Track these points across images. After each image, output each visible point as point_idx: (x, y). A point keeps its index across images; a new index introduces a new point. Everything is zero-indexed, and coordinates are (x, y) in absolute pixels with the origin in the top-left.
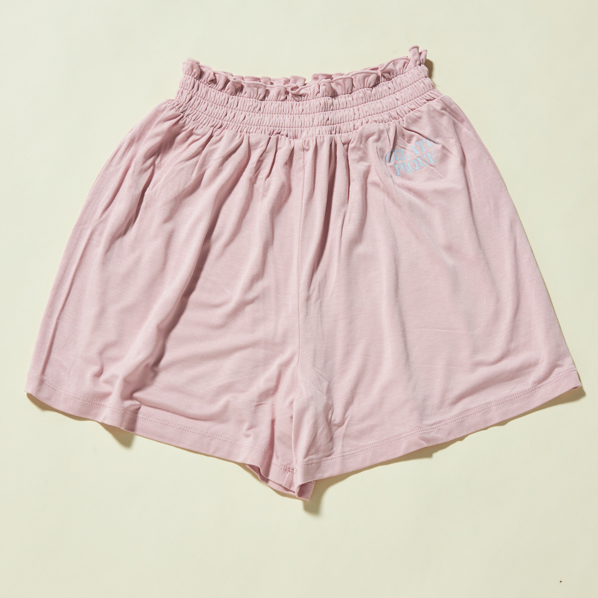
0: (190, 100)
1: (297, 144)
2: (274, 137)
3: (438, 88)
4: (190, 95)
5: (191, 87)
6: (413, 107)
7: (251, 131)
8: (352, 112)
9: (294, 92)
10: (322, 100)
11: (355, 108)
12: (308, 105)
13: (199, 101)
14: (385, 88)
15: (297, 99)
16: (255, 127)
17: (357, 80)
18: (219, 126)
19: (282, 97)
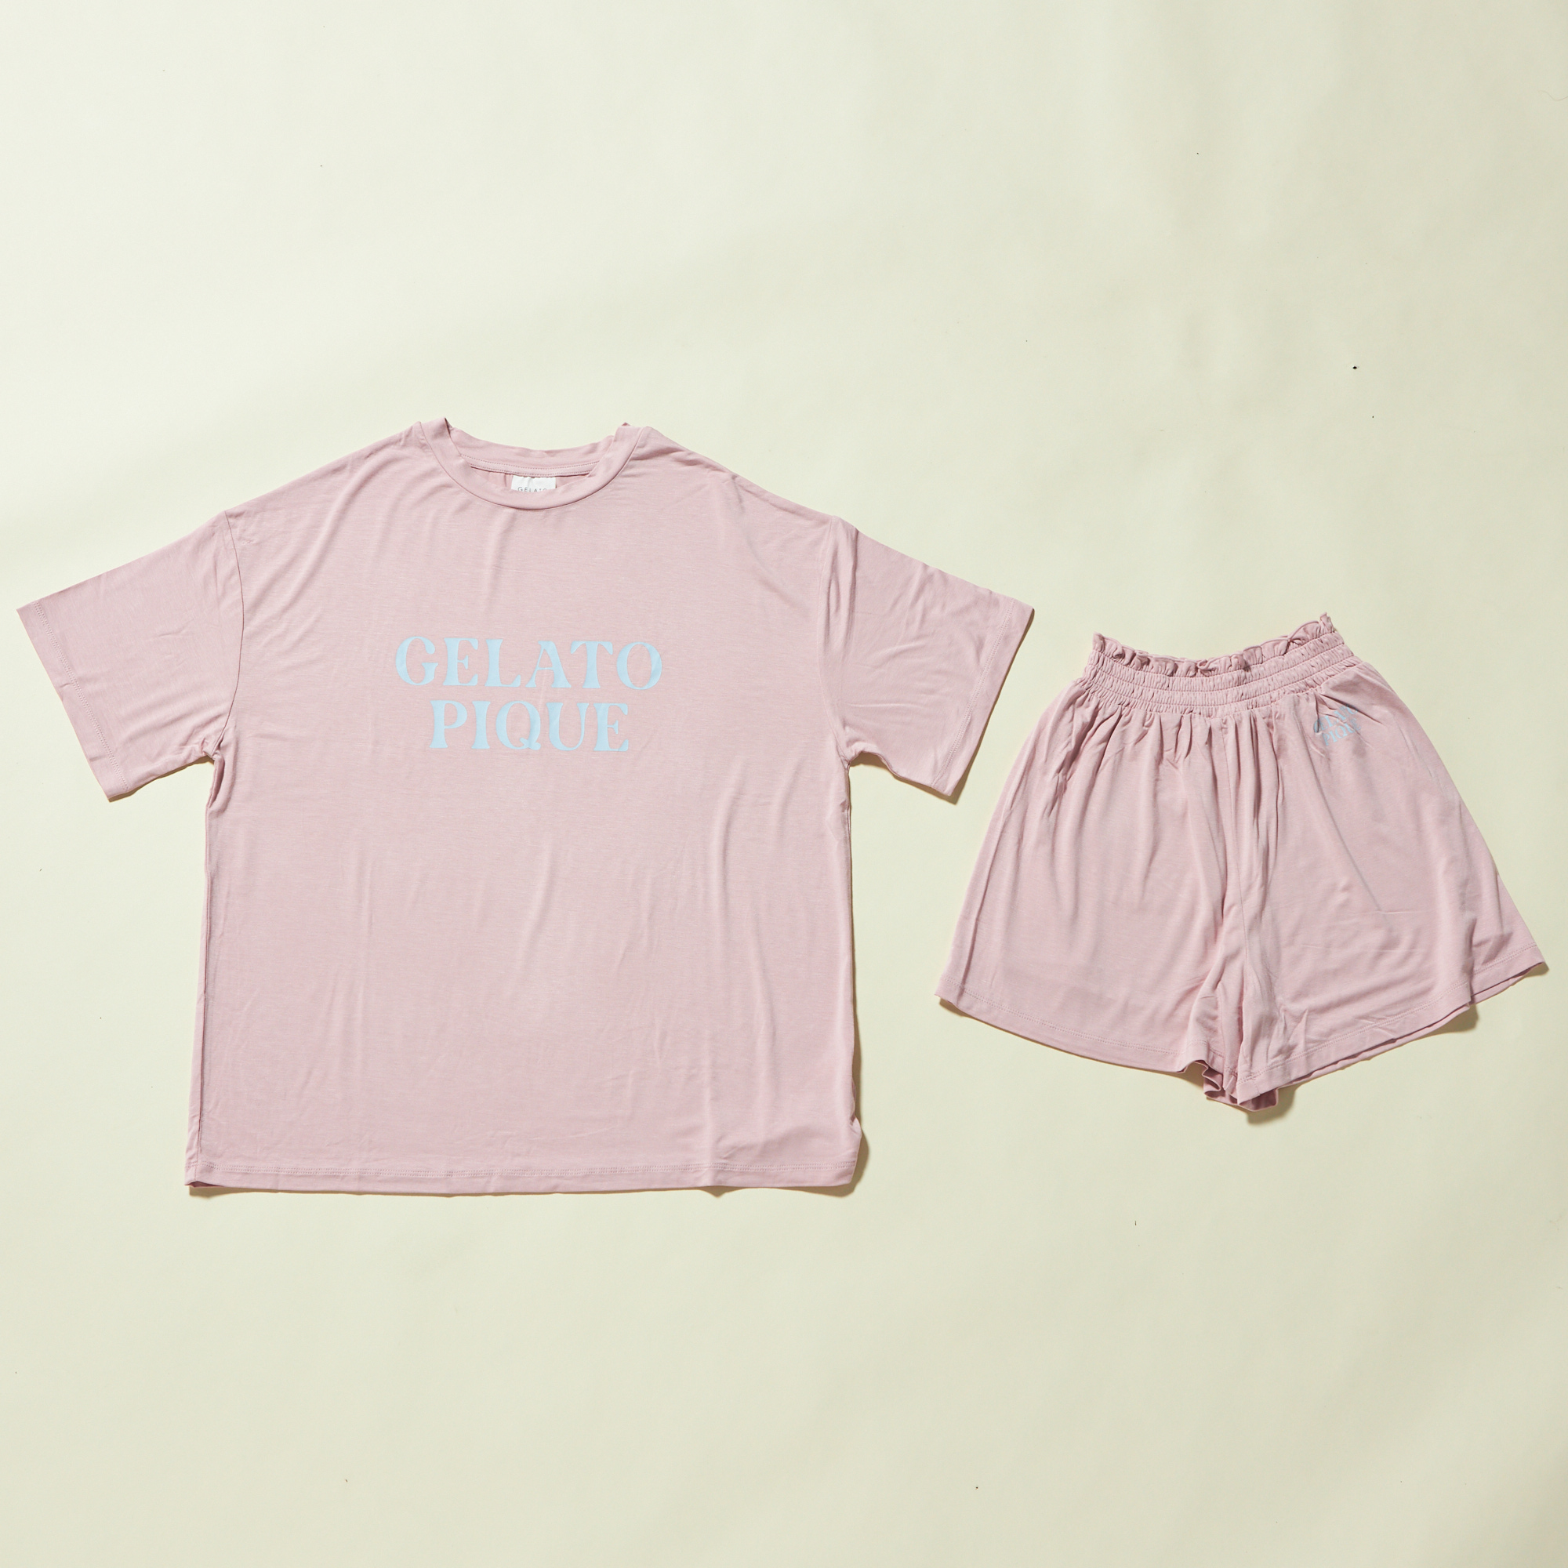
0: (1095, 676)
1: (1215, 722)
2: (1186, 717)
3: (1355, 655)
4: (1094, 670)
5: (1096, 662)
6: (1332, 673)
7: (1161, 710)
8: (1266, 684)
9: (1203, 667)
10: (1236, 674)
11: (1269, 678)
12: (1219, 680)
13: (1103, 677)
14: (1298, 654)
15: (1206, 674)
16: (1166, 706)
17: (1266, 649)
18: (1126, 703)
19: (1192, 673)
